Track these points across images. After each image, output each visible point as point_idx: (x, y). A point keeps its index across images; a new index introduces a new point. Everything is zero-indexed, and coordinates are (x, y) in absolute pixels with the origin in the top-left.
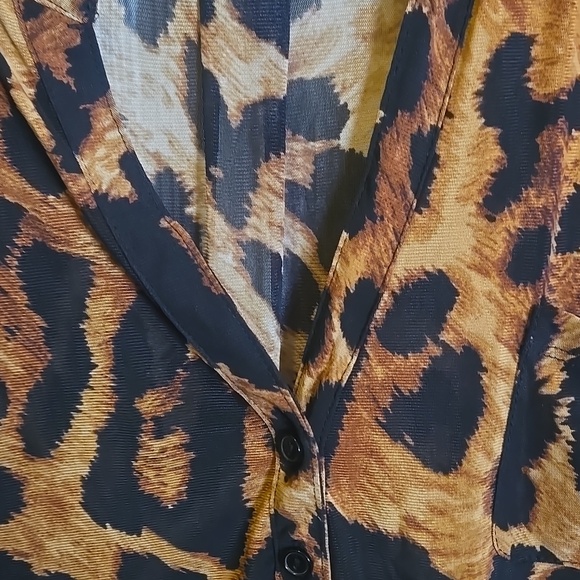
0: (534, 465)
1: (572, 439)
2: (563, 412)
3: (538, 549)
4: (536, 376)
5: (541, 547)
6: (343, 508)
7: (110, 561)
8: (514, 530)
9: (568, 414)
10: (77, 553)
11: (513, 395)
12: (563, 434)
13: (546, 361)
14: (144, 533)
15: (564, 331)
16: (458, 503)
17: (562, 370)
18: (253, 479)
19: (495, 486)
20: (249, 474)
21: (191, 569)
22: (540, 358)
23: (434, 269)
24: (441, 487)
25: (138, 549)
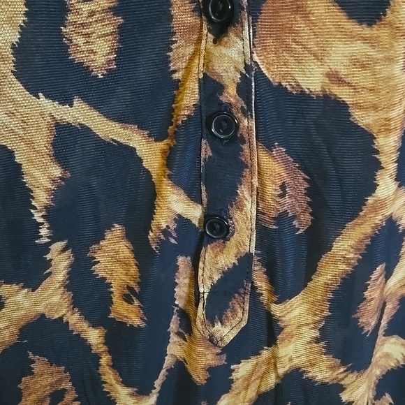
6: (268, 69)
7: (45, 132)
10: (12, 123)
14: (76, 103)
16: (380, 56)
18: (179, 47)
20: (176, 42)
21: (122, 141)
24: (364, 39)
25: (71, 120)
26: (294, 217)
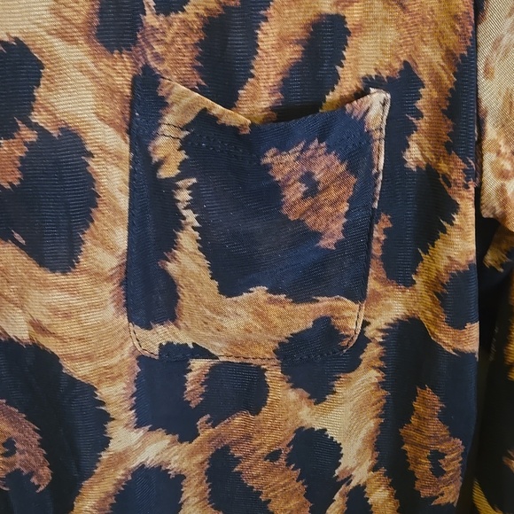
0: (169, 257)
1: (197, 224)
2: (184, 196)
3: (191, 346)
4: (151, 158)
5: (194, 344)
8: (160, 329)
9: (190, 198)
11: (130, 183)
12: (187, 221)
13: (161, 141)
15: (172, 104)
17: (179, 150)
19: (125, 283)
22: (154, 137)
23: (10, 37)
24: (61, 288)
26: (31, 474)
